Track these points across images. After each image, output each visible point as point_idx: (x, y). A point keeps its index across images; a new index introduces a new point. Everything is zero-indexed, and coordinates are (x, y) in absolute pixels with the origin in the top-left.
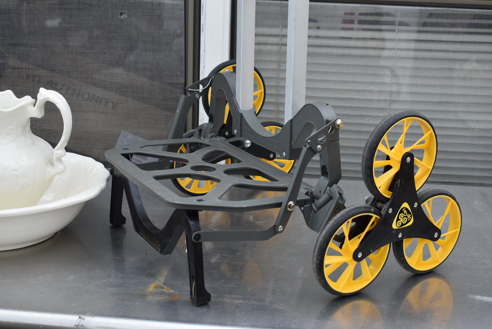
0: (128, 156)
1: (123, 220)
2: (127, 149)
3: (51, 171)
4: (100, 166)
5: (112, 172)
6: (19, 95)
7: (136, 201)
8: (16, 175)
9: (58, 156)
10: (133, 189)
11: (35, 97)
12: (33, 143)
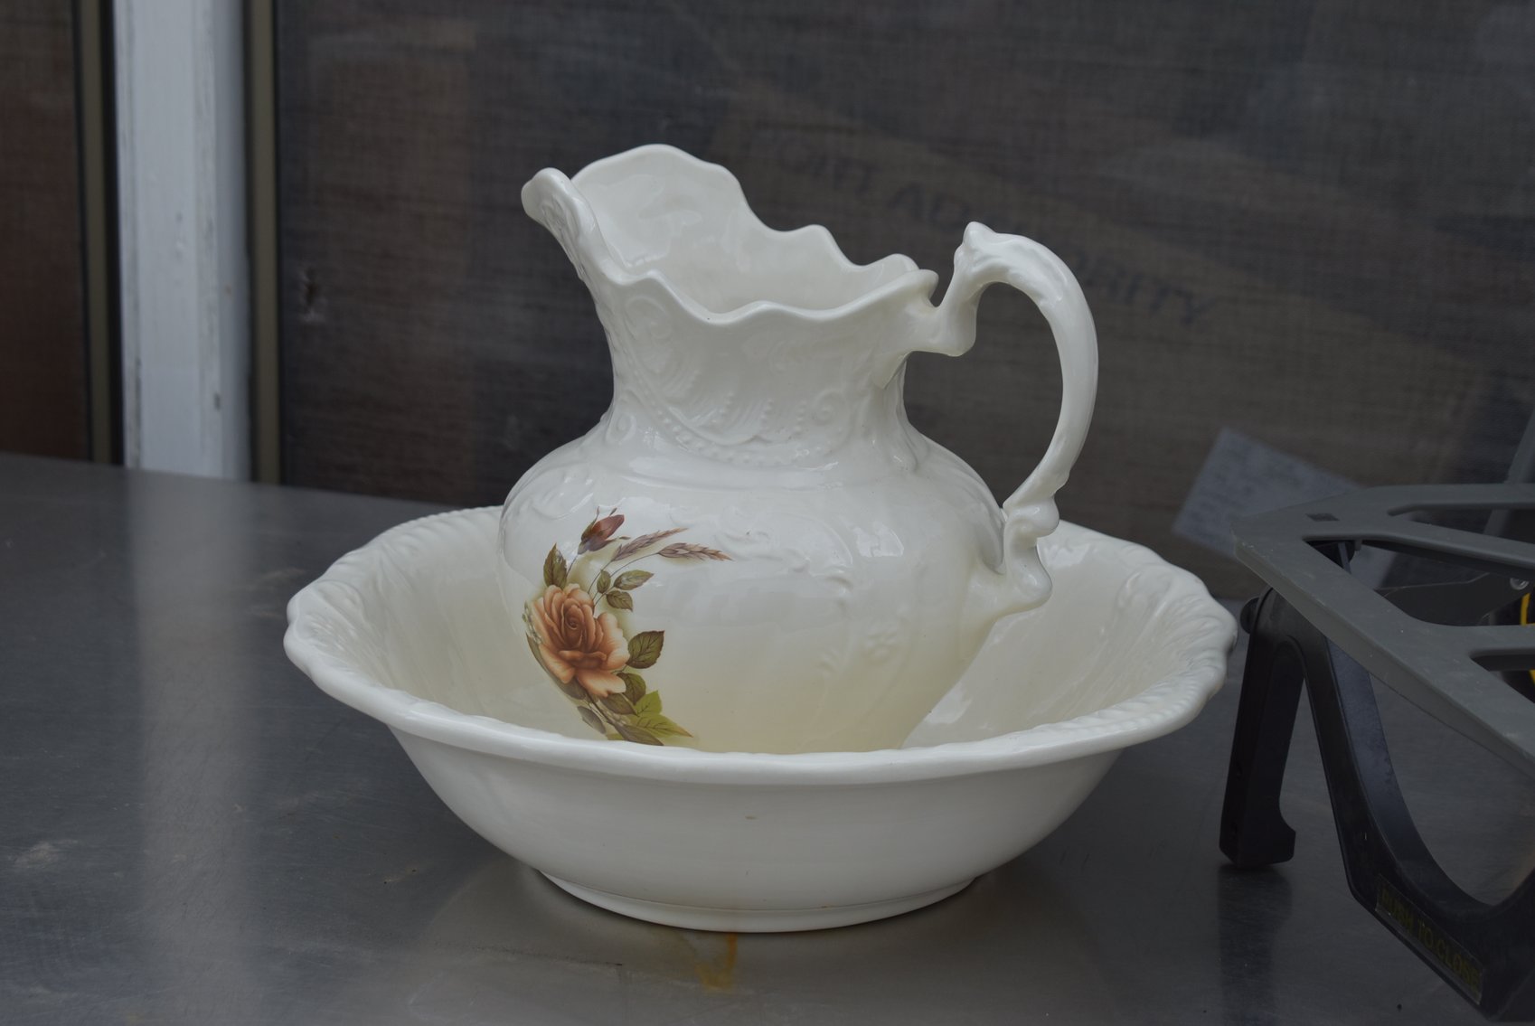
0: (1334, 549)
1: (1284, 842)
2: (1328, 518)
3: (988, 593)
4: (1186, 587)
5: (1248, 620)
6: (861, 249)
7: (1365, 758)
8: (842, 604)
9: (1024, 529)
10: (1350, 703)
11: (937, 257)
12: (917, 468)
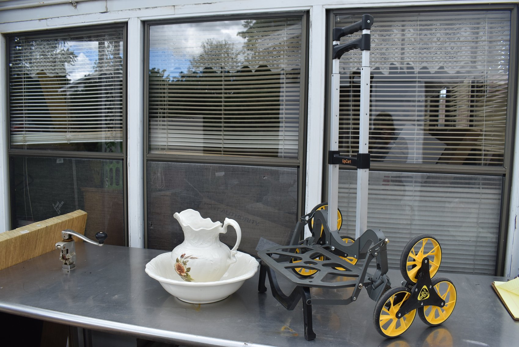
0: (269, 255)
1: (265, 289)
2: (269, 251)
3: (229, 261)
4: (253, 259)
5: (260, 263)
6: (214, 221)
7: (274, 280)
8: (212, 264)
9: (233, 254)
10: (272, 273)
11: (222, 222)
12: (221, 246)
